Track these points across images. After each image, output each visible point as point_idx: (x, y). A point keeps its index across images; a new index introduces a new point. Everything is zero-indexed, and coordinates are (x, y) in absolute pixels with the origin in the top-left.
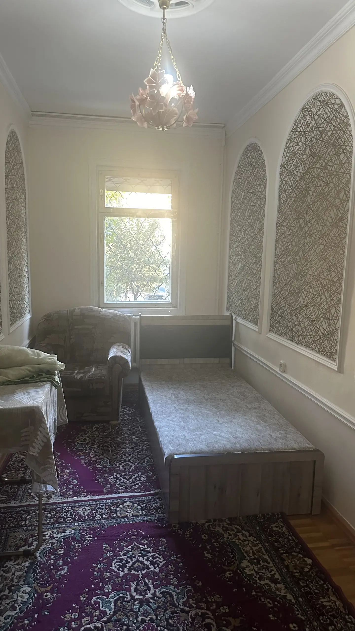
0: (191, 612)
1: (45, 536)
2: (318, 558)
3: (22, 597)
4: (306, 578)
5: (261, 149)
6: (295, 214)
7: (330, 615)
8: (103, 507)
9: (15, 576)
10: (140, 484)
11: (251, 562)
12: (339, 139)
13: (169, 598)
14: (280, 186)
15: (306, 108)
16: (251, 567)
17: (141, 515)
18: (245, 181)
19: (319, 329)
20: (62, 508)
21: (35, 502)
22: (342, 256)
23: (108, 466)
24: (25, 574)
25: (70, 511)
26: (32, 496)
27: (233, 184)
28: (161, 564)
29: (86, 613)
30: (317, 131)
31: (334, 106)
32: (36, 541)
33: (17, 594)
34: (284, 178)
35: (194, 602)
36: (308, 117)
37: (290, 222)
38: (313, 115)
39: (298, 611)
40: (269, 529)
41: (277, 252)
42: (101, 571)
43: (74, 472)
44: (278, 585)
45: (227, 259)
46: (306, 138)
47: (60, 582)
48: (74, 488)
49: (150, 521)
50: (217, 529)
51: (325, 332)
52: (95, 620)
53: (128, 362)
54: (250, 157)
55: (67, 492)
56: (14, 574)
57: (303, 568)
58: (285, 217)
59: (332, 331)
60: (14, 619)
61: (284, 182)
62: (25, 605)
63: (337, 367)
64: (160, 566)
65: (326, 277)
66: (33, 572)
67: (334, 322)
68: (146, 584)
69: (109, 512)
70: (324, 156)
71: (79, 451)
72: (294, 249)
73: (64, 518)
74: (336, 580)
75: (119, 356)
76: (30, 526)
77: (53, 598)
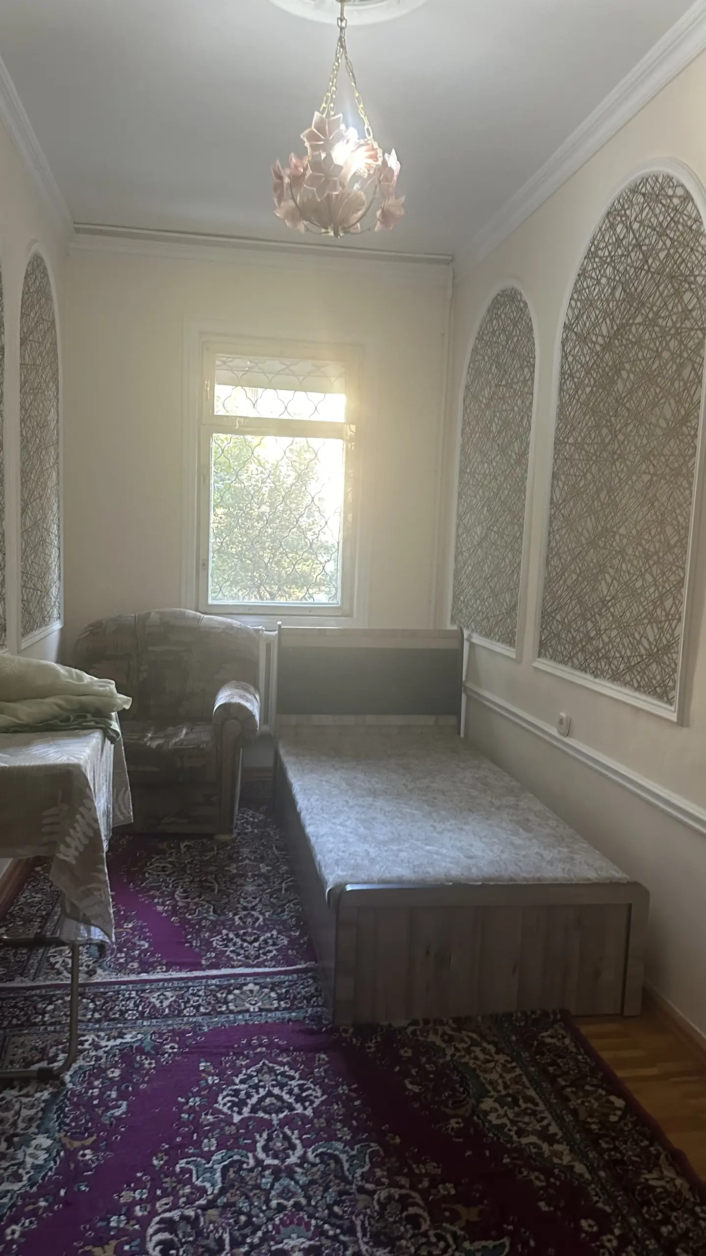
0: (378, 1192)
1: (82, 1043)
2: (636, 1097)
3: (35, 1157)
4: (613, 1134)
5: (525, 297)
6: (592, 418)
7: (664, 1205)
8: (200, 993)
9: (21, 1118)
10: (274, 952)
11: (500, 1101)
12: (681, 263)
13: (333, 1165)
14: (562, 367)
15: (615, 210)
16: (501, 1112)
17: (277, 1009)
18: (492, 365)
19: (639, 642)
20: (118, 992)
21: (62, 980)
22: (687, 492)
23: (211, 918)
24: (40, 1114)
25: (133, 998)
26: (58, 969)
27: (468, 372)
28: (317, 1102)
29: (164, 1191)
30: (638, 254)
31: (671, 201)
32: (63, 1052)
33: (24, 1151)
34: (570, 351)
35: (385, 1173)
36: (620, 226)
37: (582, 435)
38: (630, 223)
39: (597, 1195)
40: (537, 1040)
41: (554, 498)
42: (195, 1112)
43: (142, 927)
44: (556, 1147)
45: (454, 520)
46: (614, 268)
47: (112, 1129)
48: (143, 955)
49: (296, 1021)
50: (432, 1038)
51: (650, 647)
52: (183, 1203)
53: (253, 716)
54: (503, 316)
55: (127, 963)
56: (18, 1113)
57: (607, 1115)
58: (571, 427)
59: (665, 643)
60: (17, 1197)
61: (570, 359)
62: (39, 1172)
63: (676, 714)
64: (315, 1105)
65: (655, 536)
66: (57, 1110)
67: (670, 625)
68: (286, 1138)
69: (213, 1002)
70: (651, 300)
71: (152, 888)
72: (591, 487)
73: (120, 1010)
74: (676, 1139)
75: (235, 704)
76: (51, 1024)
77: (97, 1159)
